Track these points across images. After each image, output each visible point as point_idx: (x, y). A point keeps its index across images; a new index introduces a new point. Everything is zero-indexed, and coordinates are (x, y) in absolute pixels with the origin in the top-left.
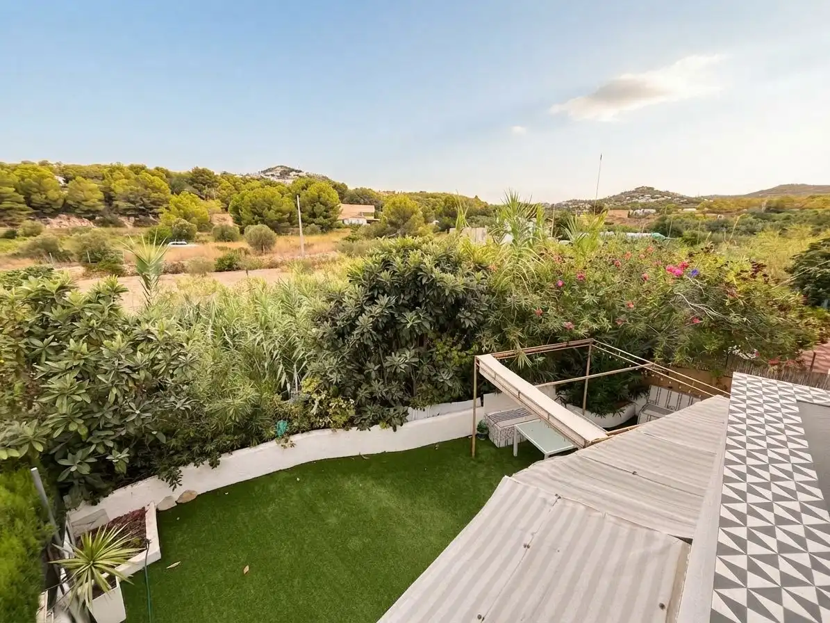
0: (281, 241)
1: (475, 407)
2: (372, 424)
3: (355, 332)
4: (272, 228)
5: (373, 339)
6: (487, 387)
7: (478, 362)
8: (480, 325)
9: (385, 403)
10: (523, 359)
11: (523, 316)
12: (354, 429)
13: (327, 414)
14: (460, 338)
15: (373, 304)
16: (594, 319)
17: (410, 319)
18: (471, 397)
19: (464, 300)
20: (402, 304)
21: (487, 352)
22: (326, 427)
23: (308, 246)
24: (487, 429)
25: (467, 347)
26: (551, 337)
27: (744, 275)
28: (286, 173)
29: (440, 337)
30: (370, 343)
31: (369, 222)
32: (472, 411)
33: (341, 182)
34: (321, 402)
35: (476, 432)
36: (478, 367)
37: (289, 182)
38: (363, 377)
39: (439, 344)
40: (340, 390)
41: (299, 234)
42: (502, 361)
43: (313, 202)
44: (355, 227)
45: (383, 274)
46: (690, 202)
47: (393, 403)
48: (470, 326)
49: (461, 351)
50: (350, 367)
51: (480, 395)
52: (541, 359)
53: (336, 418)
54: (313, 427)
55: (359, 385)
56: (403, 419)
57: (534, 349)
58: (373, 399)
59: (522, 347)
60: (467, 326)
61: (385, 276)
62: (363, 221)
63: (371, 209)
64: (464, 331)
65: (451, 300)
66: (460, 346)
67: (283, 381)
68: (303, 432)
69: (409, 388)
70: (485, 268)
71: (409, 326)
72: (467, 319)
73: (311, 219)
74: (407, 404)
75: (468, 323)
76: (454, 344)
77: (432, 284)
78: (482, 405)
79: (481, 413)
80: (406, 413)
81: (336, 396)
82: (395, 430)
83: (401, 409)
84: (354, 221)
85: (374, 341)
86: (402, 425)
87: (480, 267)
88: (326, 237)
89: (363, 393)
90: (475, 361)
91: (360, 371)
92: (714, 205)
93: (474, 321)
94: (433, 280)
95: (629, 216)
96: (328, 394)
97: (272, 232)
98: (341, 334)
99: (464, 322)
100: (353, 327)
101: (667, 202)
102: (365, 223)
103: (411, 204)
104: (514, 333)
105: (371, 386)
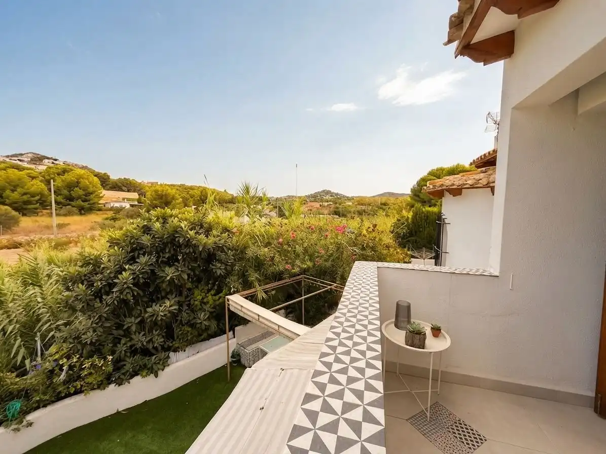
0: (26, 222)
1: (228, 339)
2: (132, 377)
3: (114, 290)
4: (16, 209)
5: (133, 294)
6: (238, 320)
7: (228, 300)
8: (229, 273)
9: (146, 352)
10: (261, 295)
11: (259, 264)
12: (112, 386)
13: (79, 377)
14: (214, 284)
15: (134, 263)
16: (303, 261)
17: (170, 273)
18: (225, 333)
19: (214, 255)
20: (162, 262)
21: (234, 293)
22: (77, 392)
23: (60, 226)
24: (239, 355)
25: (219, 291)
26: (278, 276)
27: (370, 230)
28: (38, 159)
29: (197, 287)
30: (130, 297)
31: (132, 206)
32: (226, 343)
33: (103, 172)
34: (71, 367)
35: (230, 360)
36: (229, 305)
37: (42, 168)
38: (121, 332)
39: (196, 292)
40: (97, 349)
41: (52, 216)
42: (246, 298)
43: (71, 186)
44: (118, 210)
45: (143, 238)
46: (349, 199)
47: (153, 351)
48: (220, 274)
49: (215, 295)
50: (108, 325)
51: (232, 329)
52: (273, 292)
53: (90, 380)
54: (59, 398)
55: (116, 341)
56: (165, 363)
57: (268, 286)
58: (133, 351)
59: (260, 286)
60: (218, 274)
61: (146, 239)
62: (127, 205)
63: (135, 195)
64: (216, 279)
65: (204, 255)
66: (213, 292)
67: (19, 358)
68: (45, 406)
69: (169, 334)
70: (228, 231)
71: (168, 278)
72: (219, 269)
73: (68, 202)
74: (169, 349)
75: (219, 272)
76: (209, 291)
77: (188, 243)
78: (234, 337)
79: (233, 344)
80: (168, 357)
81: (90, 356)
82: (156, 376)
83: (163, 355)
84: (117, 205)
85: (133, 295)
86: (163, 370)
87: (226, 230)
88: (83, 218)
89: (122, 348)
90: (226, 300)
91: (119, 326)
92: (361, 201)
93: (224, 271)
94: (189, 240)
95: (320, 206)
96: (81, 356)
97: (14, 213)
98: (98, 295)
99: (216, 272)
100: (111, 285)
101: (338, 199)
102: (128, 206)
103: (172, 192)
104: (253, 276)
105: (131, 339)
